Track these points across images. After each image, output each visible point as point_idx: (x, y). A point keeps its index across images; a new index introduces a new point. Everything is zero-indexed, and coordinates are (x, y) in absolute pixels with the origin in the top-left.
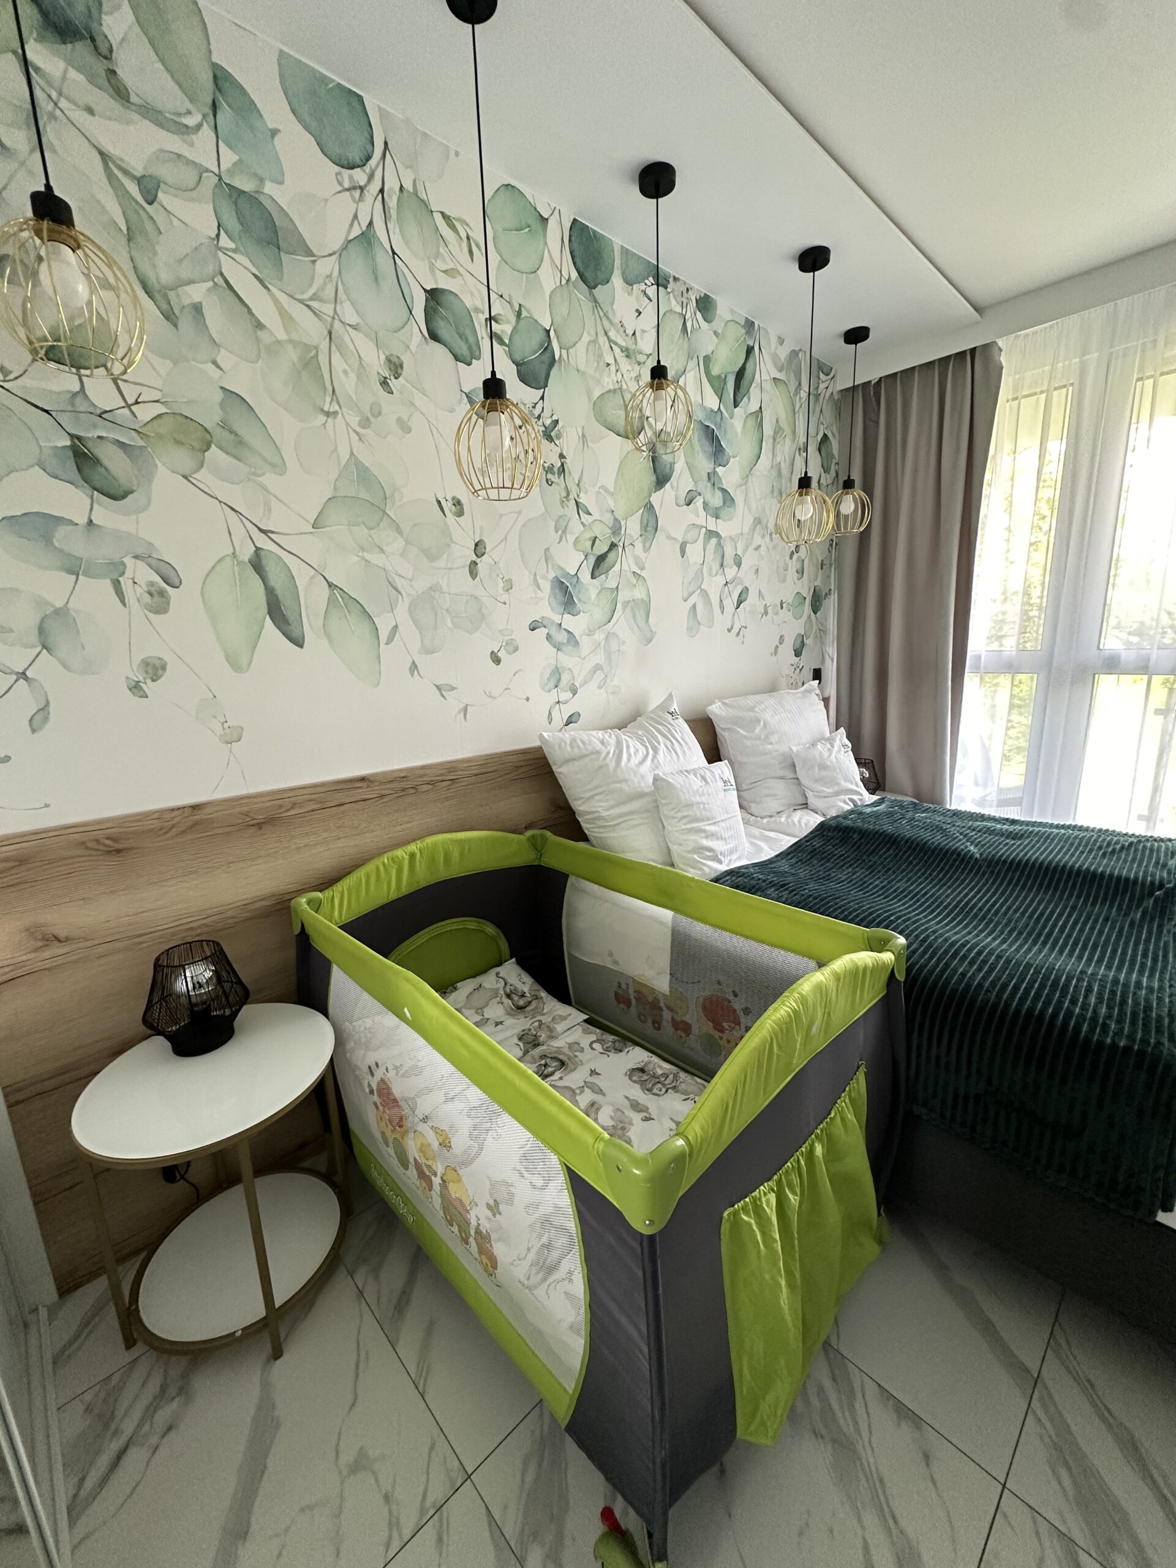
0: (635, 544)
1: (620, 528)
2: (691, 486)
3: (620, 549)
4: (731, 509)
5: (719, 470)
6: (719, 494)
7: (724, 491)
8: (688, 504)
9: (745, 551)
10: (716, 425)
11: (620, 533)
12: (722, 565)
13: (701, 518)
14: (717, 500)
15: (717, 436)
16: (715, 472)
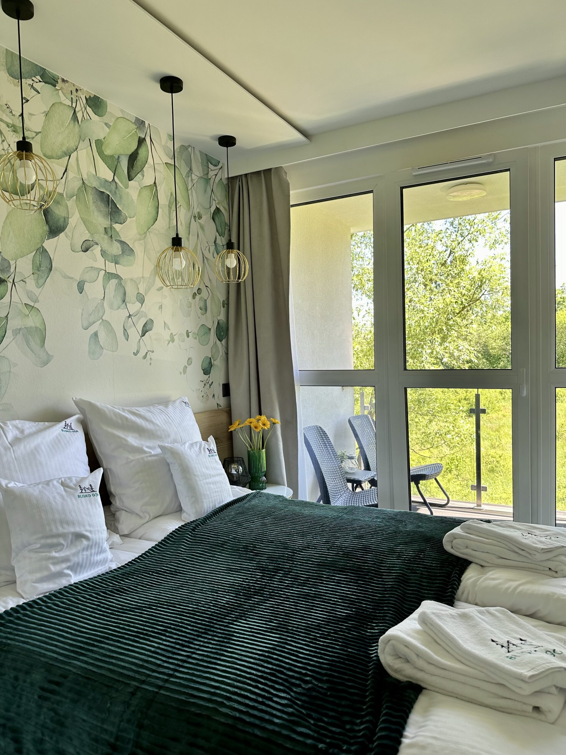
0: (27, 280)
1: (10, 266)
2: (87, 236)
3: (10, 285)
4: (131, 258)
5: (117, 226)
6: (117, 245)
7: (122, 243)
8: (86, 250)
9: (148, 290)
10: (110, 192)
11: (9, 271)
12: (124, 301)
13: (100, 263)
14: (115, 249)
15: (112, 201)
16: (111, 227)
